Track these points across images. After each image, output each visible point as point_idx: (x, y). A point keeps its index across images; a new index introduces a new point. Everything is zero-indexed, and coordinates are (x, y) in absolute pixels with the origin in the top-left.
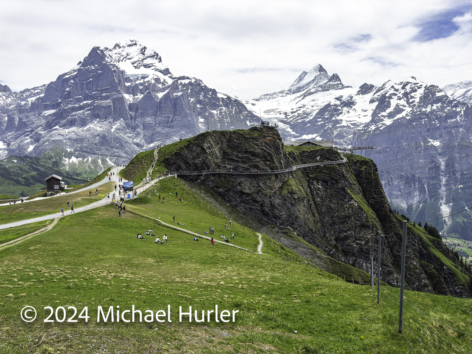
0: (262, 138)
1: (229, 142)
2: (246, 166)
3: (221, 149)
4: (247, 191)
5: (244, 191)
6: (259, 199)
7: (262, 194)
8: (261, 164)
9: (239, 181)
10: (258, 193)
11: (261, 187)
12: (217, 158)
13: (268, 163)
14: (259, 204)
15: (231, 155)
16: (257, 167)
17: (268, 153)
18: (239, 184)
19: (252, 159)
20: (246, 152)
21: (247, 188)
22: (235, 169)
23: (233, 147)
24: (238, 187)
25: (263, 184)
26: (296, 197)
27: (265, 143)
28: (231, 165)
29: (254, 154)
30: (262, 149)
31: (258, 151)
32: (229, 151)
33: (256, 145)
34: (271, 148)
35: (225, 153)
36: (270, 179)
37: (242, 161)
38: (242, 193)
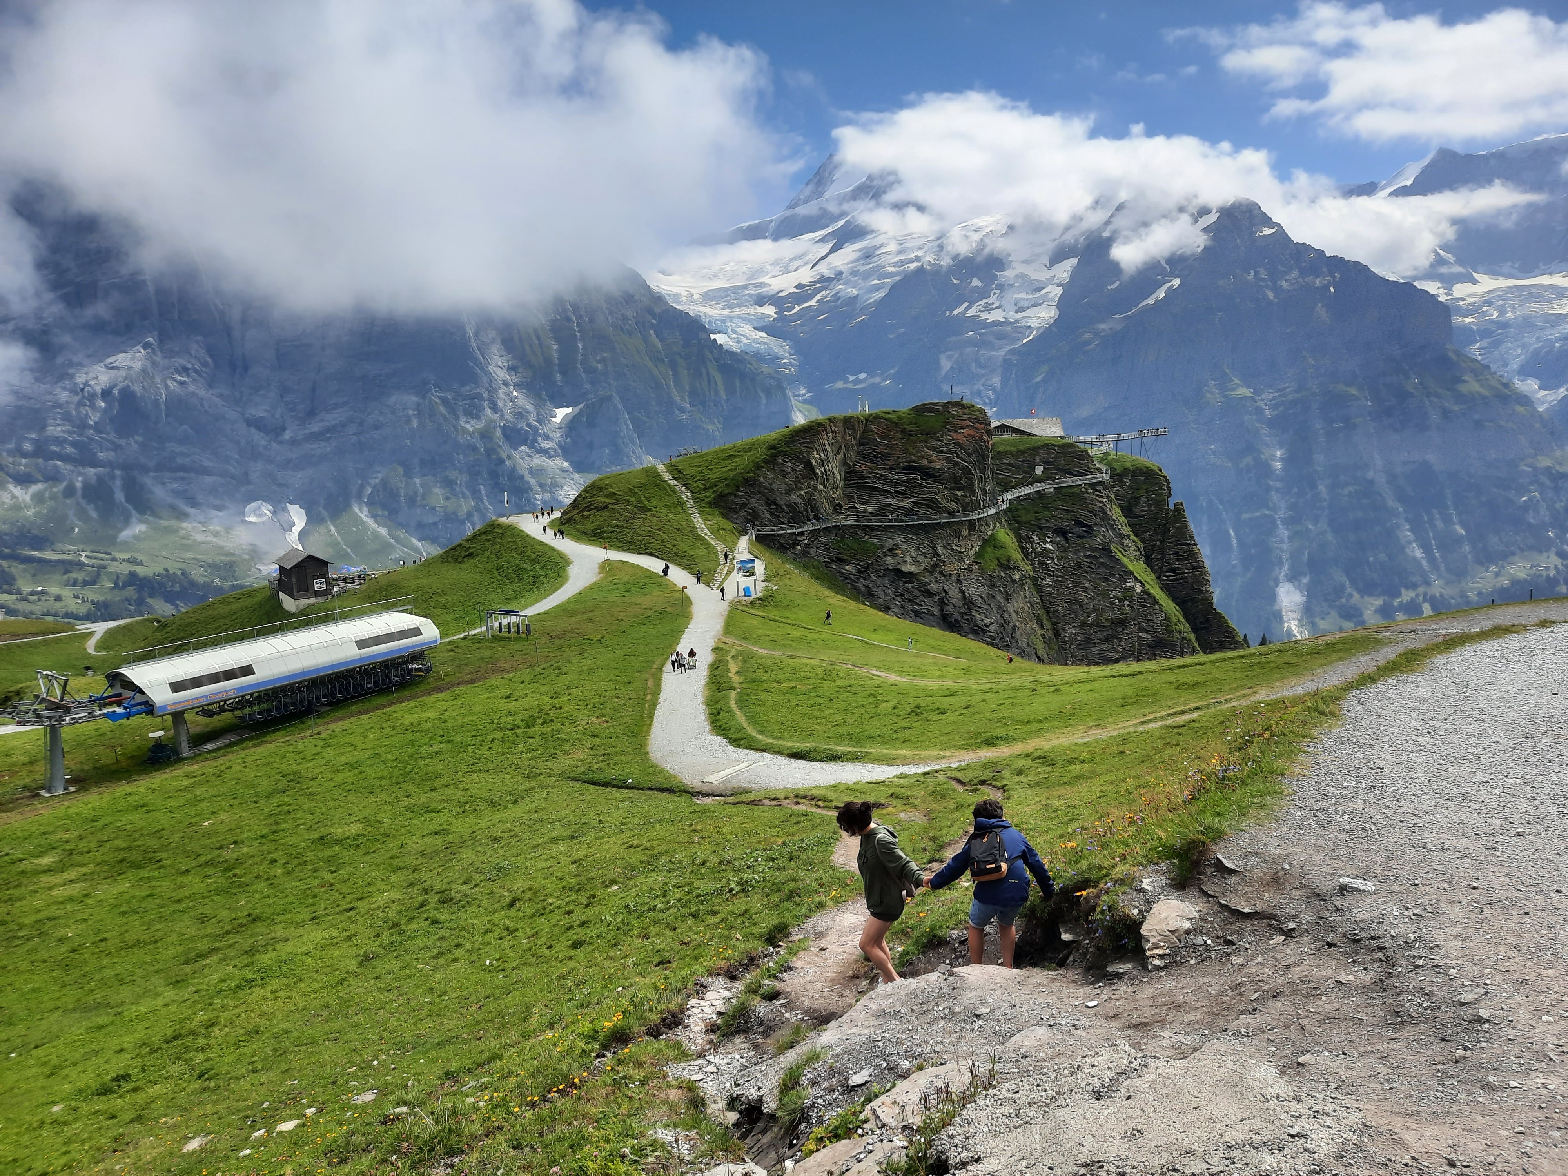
0: (950, 431)
1: (862, 445)
2: (907, 504)
3: (844, 463)
4: (910, 568)
5: (904, 569)
6: (934, 587)
7: (941, 573)
8: (943, 496)
9: (889, 543)
10: (931, 573)
11: (938, 555)
12: (835, 487)
13: (959, 493)
14: (936, 598)
15: (869, 478)
16: (933, 505)
17: (964, 468)
18: (891, 550)
19: (921, 486)
20: (908, 469)
21: (909, 559)
22: (881, 513)
23: (875, 456)
24: (889, 558)
25: (945, 547)
26: (1017, 577)
27: (958, 444)
28: (869, 503)
29: (928, 474)
30: (949, 460)
31: (939, 464)
32: (864, 467)
33: (934, 449)
34: (970, 455)
35: (851, 472)
36: (958, 534)
37: (896, 492)
38: (899, 573)
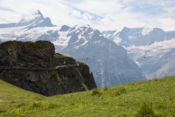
0: (45, 47)
1: (22, 49)
2: (33, 64)
3: (17, 53)
4: (33, 80)
5: (31, 80)
6: (39, 85)
7: (41, 82)
8: (42, 63)
9: (28, 74)
12: (14, 58)
13: (46, 63)
14: (39, 88)
15: (24, 57)
16: (40, 65)
17: (48, 57)
18: (28, 76)
19: (37, 60)
20: (34, 56)
21: (33, 78)
22: (26, 66)
23: (26, 52)
24: (28, 78)
25: (42, 76)
27: (47, 51)
28: (23, 63)
29: (39, 57)
30: (44, 54)
31: (42, 55)
32: (23, 55)
33: (41, 51)
34: (49, 54)
36: (46, 73)
37: (31, 61)
38: (30, 81)
